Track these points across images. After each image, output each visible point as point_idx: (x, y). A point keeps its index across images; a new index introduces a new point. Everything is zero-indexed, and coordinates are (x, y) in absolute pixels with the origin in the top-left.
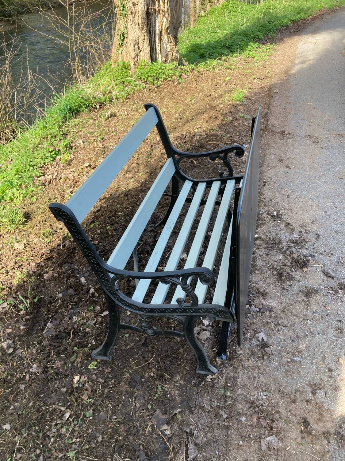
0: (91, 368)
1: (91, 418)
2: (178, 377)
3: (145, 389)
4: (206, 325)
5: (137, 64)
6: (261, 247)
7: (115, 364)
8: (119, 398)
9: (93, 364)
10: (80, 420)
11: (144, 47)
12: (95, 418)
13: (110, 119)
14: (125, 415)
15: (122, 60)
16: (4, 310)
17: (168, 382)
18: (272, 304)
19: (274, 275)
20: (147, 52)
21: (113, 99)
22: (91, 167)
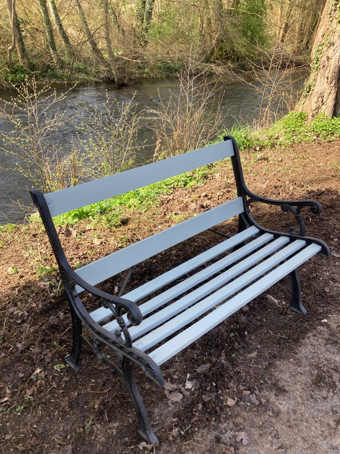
0: (56, 368)
1: (19, 414)
2: (116, 425)
3: (81, 417)
4: (186, 387)
5: (316, 117)
6: (321, 336)
7: (77, 376)
8: (52, 411)
9: (60, 366)
10: (9, 409)
11: (328, 101)
12: (22, 416)
13: (261, 161)
14: (45, 431)
15: (302, 110)
16: (45, 287)
17: (103, 423)
18: (281, 407)
19: (311, 374)
20: (330, 106)
21: (277, 145)
22: (207, 197)
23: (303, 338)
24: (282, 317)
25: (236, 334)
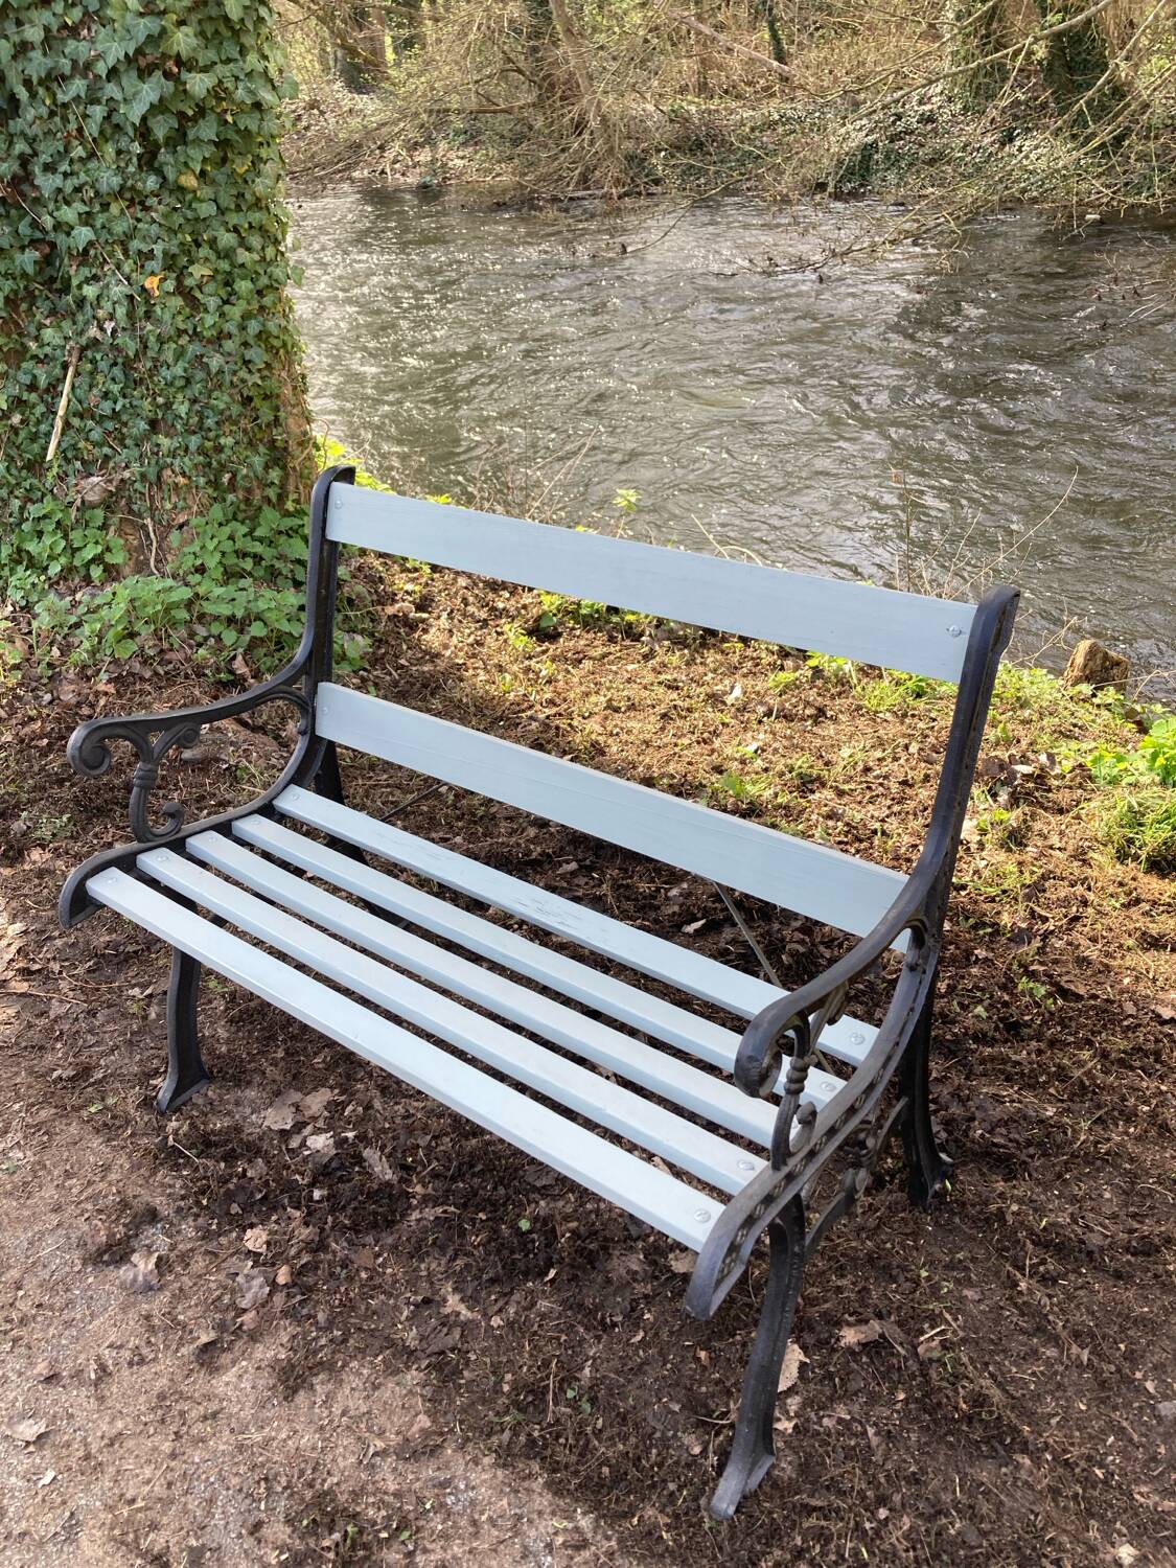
25: (533, 1241)
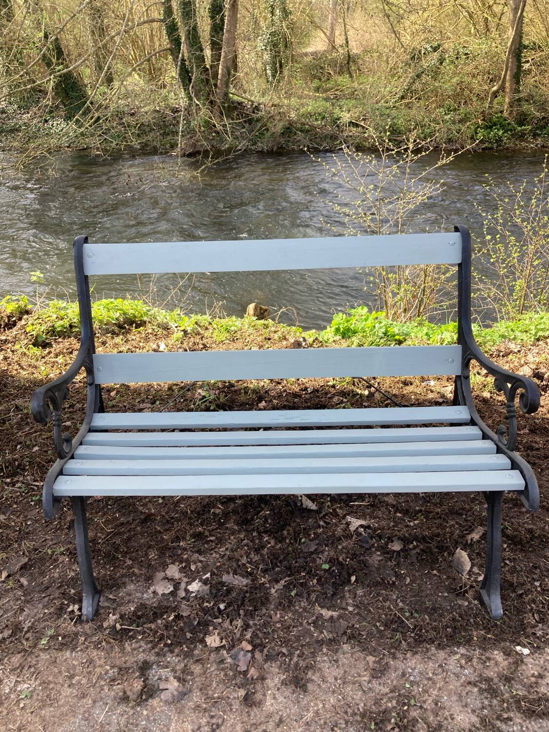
4: (188, 587)
6: (479, 666)
19: (378, 700)
23: (440, 647)
24: (446, 594)
25: (334, 571)
